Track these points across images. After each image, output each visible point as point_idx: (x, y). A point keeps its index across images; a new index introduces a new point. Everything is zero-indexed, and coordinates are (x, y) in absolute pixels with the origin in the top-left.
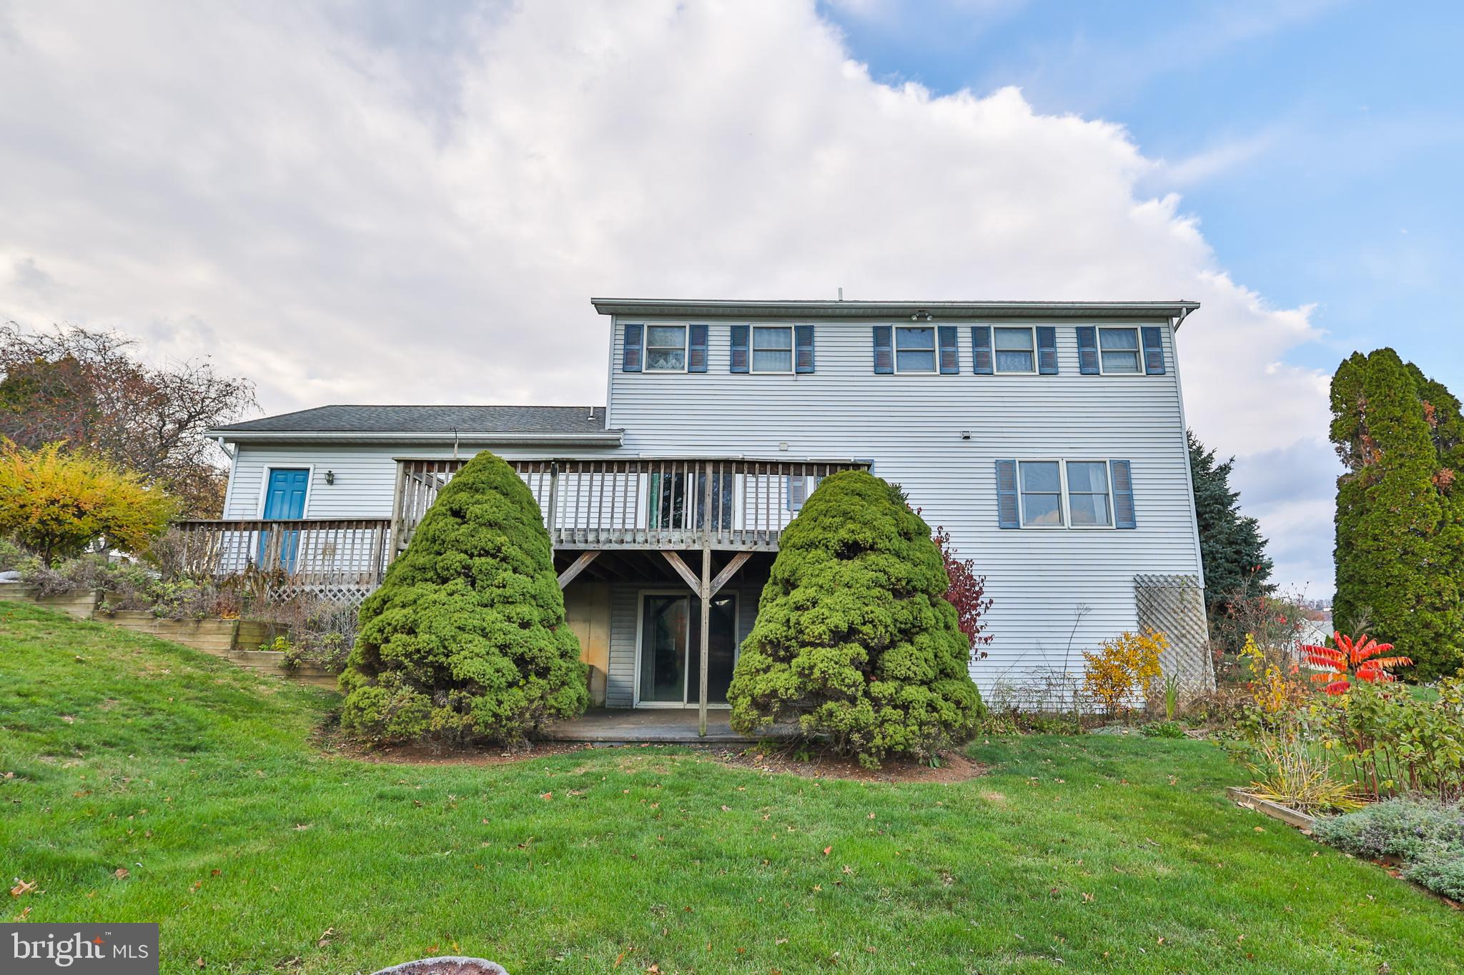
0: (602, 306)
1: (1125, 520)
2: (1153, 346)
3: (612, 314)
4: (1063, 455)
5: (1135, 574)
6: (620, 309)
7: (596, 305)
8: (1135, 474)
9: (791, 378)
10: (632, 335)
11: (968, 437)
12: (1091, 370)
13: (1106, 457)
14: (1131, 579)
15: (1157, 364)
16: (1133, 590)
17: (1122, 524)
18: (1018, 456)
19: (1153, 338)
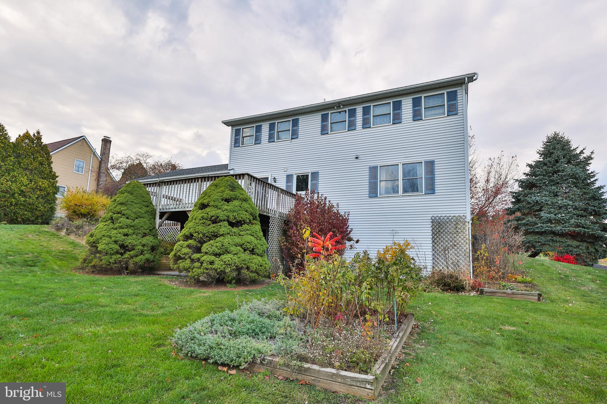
0: (227, 123)
1: (430, 189)
2: (452, 101)
3: (231, 126)
4: (400, 161)
5: (432, 216)
6: (233, 124)
7: (224, 123)
8: (437, 167)
9: (290, 141)
10: (237, 133)
11: (356, 158)
12: (418, 118)
13: (423, 160)
14: (430, 218)
15: (453, 110)
16: (431, 223)
17: (428, 192)
18: (379, 164)
19: (452, 97)
